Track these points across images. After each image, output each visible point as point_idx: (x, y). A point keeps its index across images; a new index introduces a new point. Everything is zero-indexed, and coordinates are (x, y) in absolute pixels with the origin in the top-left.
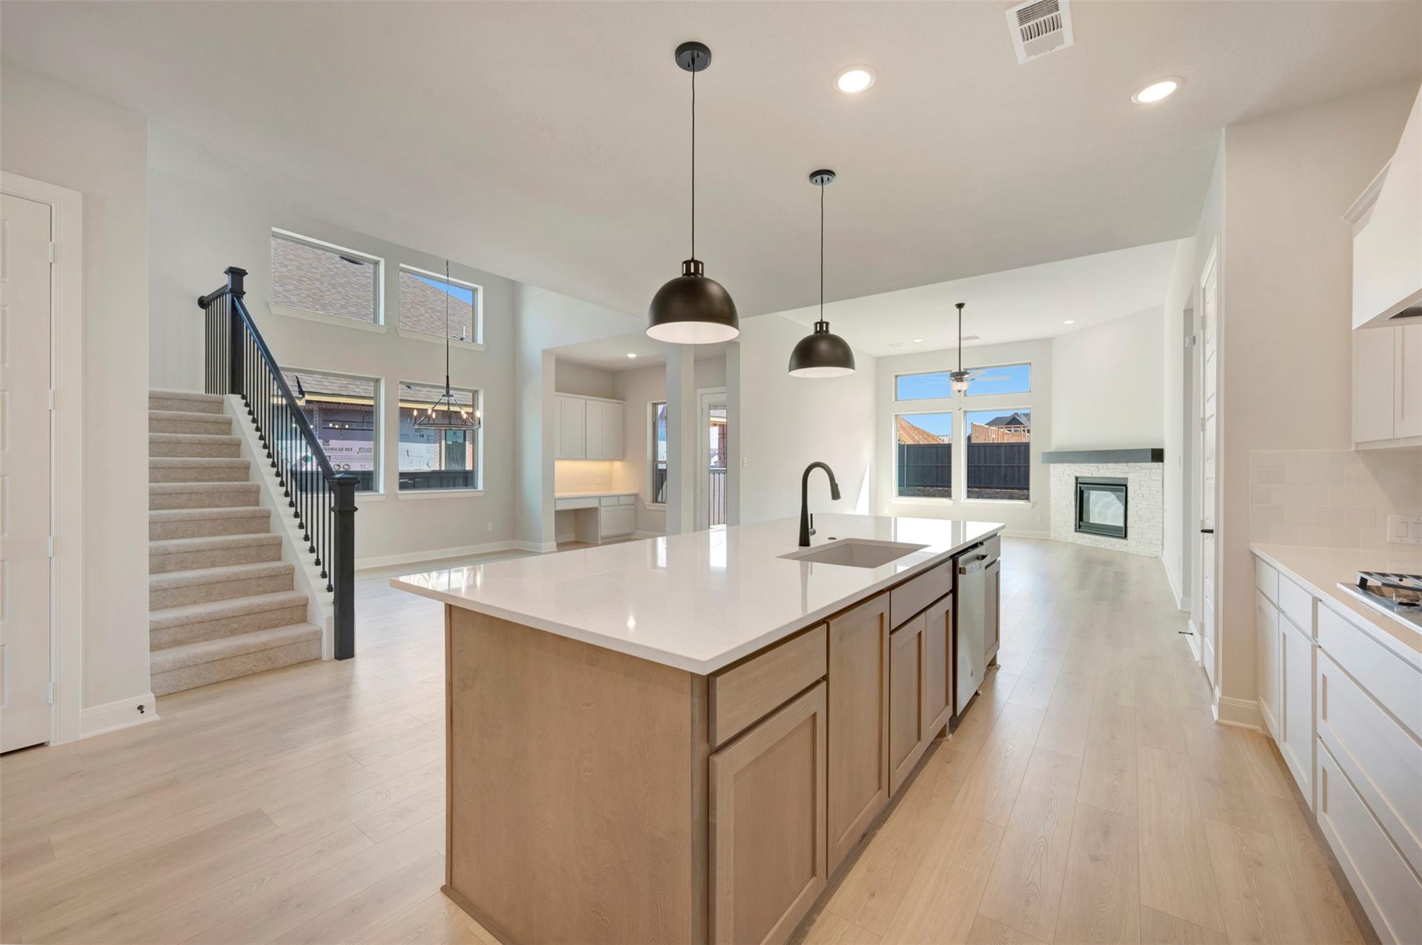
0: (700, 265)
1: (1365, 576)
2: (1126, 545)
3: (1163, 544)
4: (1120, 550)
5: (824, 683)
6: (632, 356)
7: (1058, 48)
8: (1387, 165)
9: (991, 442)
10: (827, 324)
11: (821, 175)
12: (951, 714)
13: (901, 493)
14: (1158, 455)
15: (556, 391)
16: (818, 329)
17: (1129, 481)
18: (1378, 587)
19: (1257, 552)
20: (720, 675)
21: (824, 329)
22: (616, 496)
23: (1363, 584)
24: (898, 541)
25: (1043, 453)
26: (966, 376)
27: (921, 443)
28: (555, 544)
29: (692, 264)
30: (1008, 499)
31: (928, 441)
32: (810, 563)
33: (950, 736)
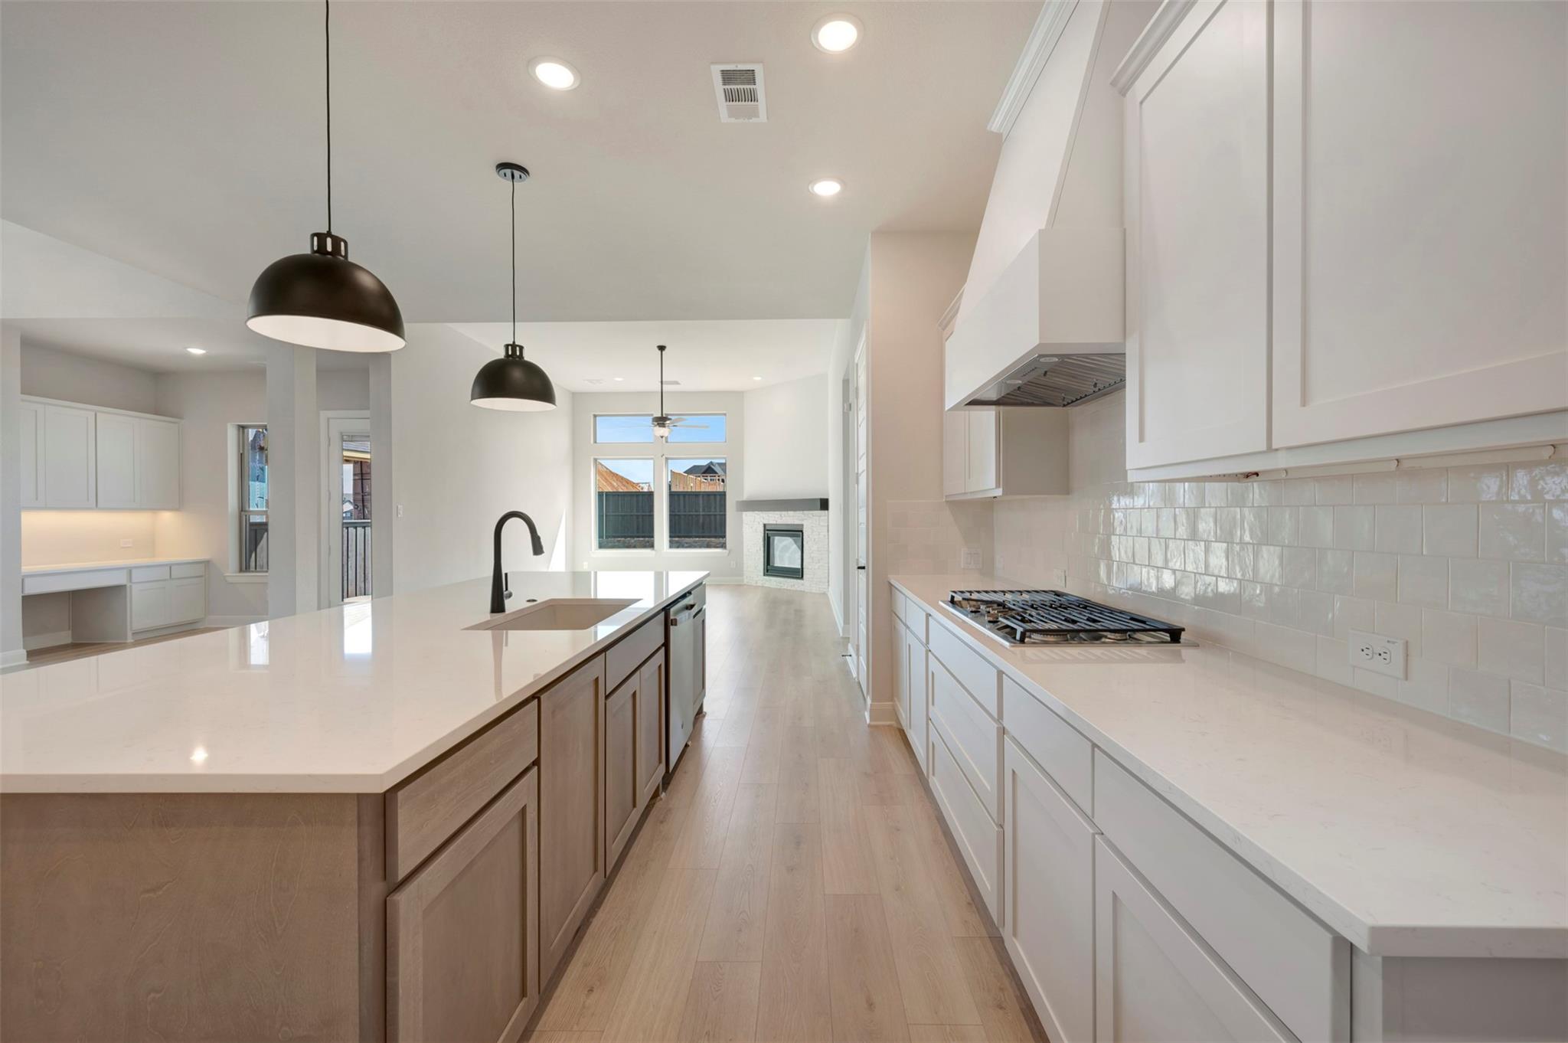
0: (342, 244)
1: (954, 594)
2: (803, 585)
3: (828, 582)
4: (799, 589)
5: (536, 768)
6: (197, 351)
7: (754, 120)
8: (961, 292)
9: (689, 490)
10: (521, 348)
11: (511, 168)
12: (664, 771)
13: (601, 546)
14: (824, 504)
15: (23, 393)
16: (510, 353)
17: (805, 527)
18: (960, 602)
19: (893, 582)
20: (401, 789)
21: (518, 354)
22: (167, 565)
23: (952, 601)
24: (599, 597)
25: (737, 502)
26: (668, 422)
27: (621, 490)
28: (24, 652)
29: (329, 241)
30: (705, 547)
31: (627, 488)
32: (505, 632)
33: (663, 795)
